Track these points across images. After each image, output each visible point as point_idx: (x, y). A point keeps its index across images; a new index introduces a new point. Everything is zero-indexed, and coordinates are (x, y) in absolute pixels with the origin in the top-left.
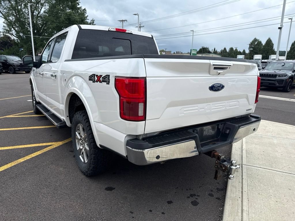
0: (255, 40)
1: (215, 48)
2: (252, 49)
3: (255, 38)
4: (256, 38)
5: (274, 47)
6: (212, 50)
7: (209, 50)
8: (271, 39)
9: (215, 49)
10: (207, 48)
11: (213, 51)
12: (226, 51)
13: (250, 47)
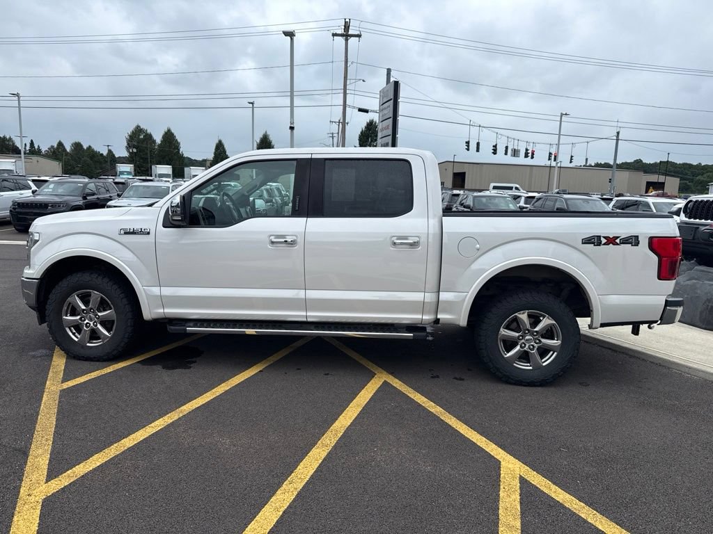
0: (138, 130)
1: (32, 141)
2: (135, 150)
3: (138, 127)
4: (140, 125)
5: (181, 150)
6: (25, 145)
7: (14, 144)
8: (173, 131)
9: (32, 143)
10: (8, 137)
11: (28, 148)
12: (64, 150)
13: (128, 144)
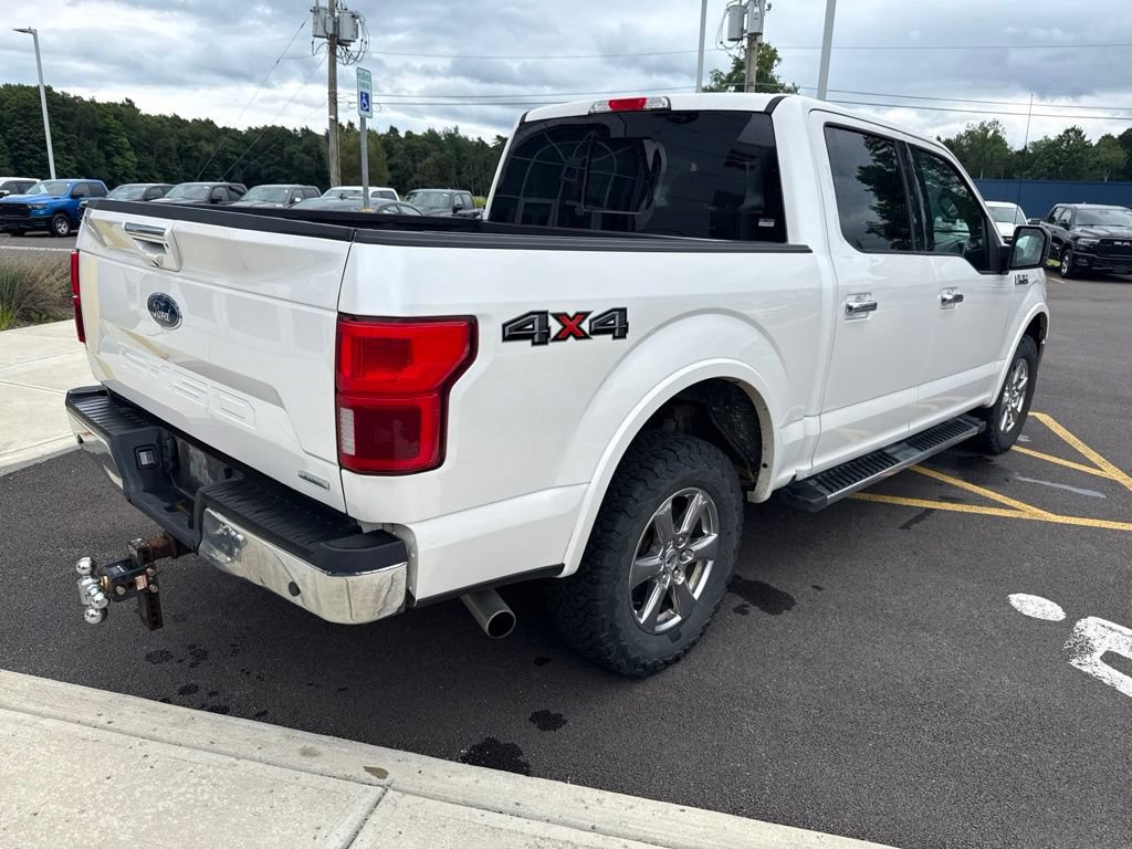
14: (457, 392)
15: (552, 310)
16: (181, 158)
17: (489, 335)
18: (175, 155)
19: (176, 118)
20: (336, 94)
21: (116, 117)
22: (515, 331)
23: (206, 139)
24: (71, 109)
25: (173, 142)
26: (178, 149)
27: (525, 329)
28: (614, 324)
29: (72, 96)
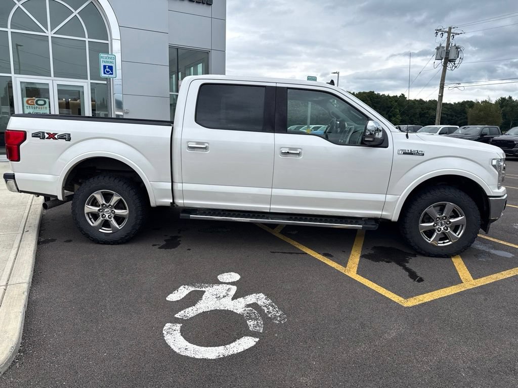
14: (22, 146)
15: (46, 132)
16: (421, 117)
17: (29, 136)
18: (418, 116)
19: (421, 100)
20: (444, 84)
21: (396, 101)
22: (35, 135)
23: (433, 109)
24: (379, 100)
25: (418, 111)
26: (420, 113)
27: (39, 135)
28: (67, 137)
29: (381, 94)
